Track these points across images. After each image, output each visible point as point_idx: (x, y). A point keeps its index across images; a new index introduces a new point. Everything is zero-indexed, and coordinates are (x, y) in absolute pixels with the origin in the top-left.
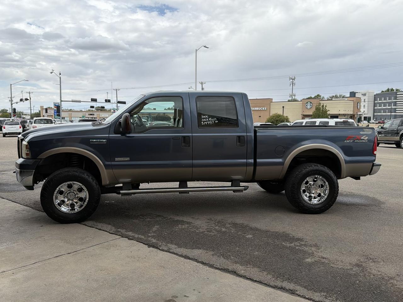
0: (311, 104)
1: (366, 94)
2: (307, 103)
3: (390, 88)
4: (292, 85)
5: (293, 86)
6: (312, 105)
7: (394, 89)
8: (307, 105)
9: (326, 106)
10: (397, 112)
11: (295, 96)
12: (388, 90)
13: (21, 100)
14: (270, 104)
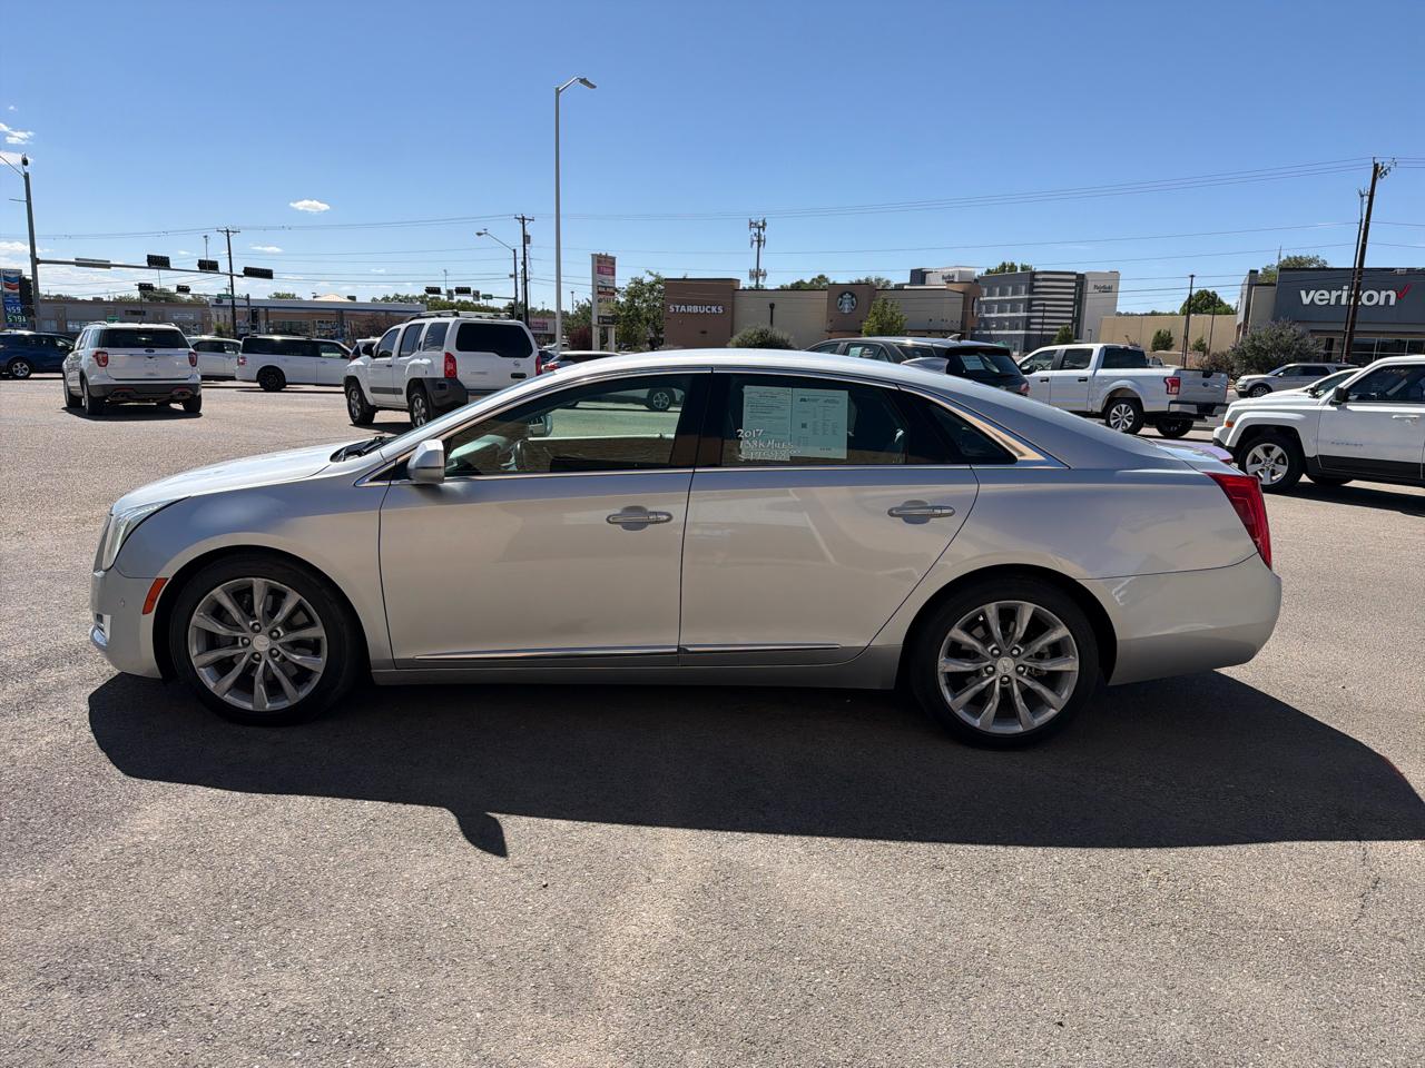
0: (854, 300)
1: (952, 277)
2: (841, 297)
4: (756, 244)
5: (759, 246)
6: (855, 303)
7: (1018, 265)
8: (841, 303)
9: (898, 307)
10: (1032, 327)
11: (764, 275)
14: (733, 297)
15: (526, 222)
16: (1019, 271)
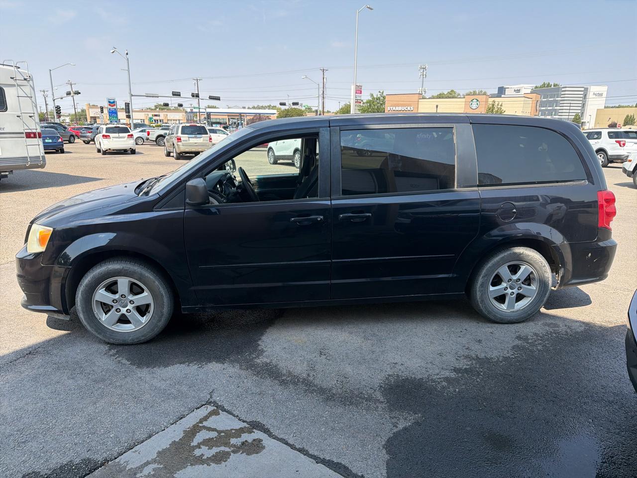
0: (478, 102)
1: (519, 90)
2: (472, 101)
3: (547, 82)
5: (423, 77)
6: (478, 104)
7: (552, 84)
8: (472, 104)
9: (501, 105)
10: (560, 114)
12: (544, 84)
13: (69, 94)
14: (418, 102)
15: (325, 71)
16: (552, 87)
